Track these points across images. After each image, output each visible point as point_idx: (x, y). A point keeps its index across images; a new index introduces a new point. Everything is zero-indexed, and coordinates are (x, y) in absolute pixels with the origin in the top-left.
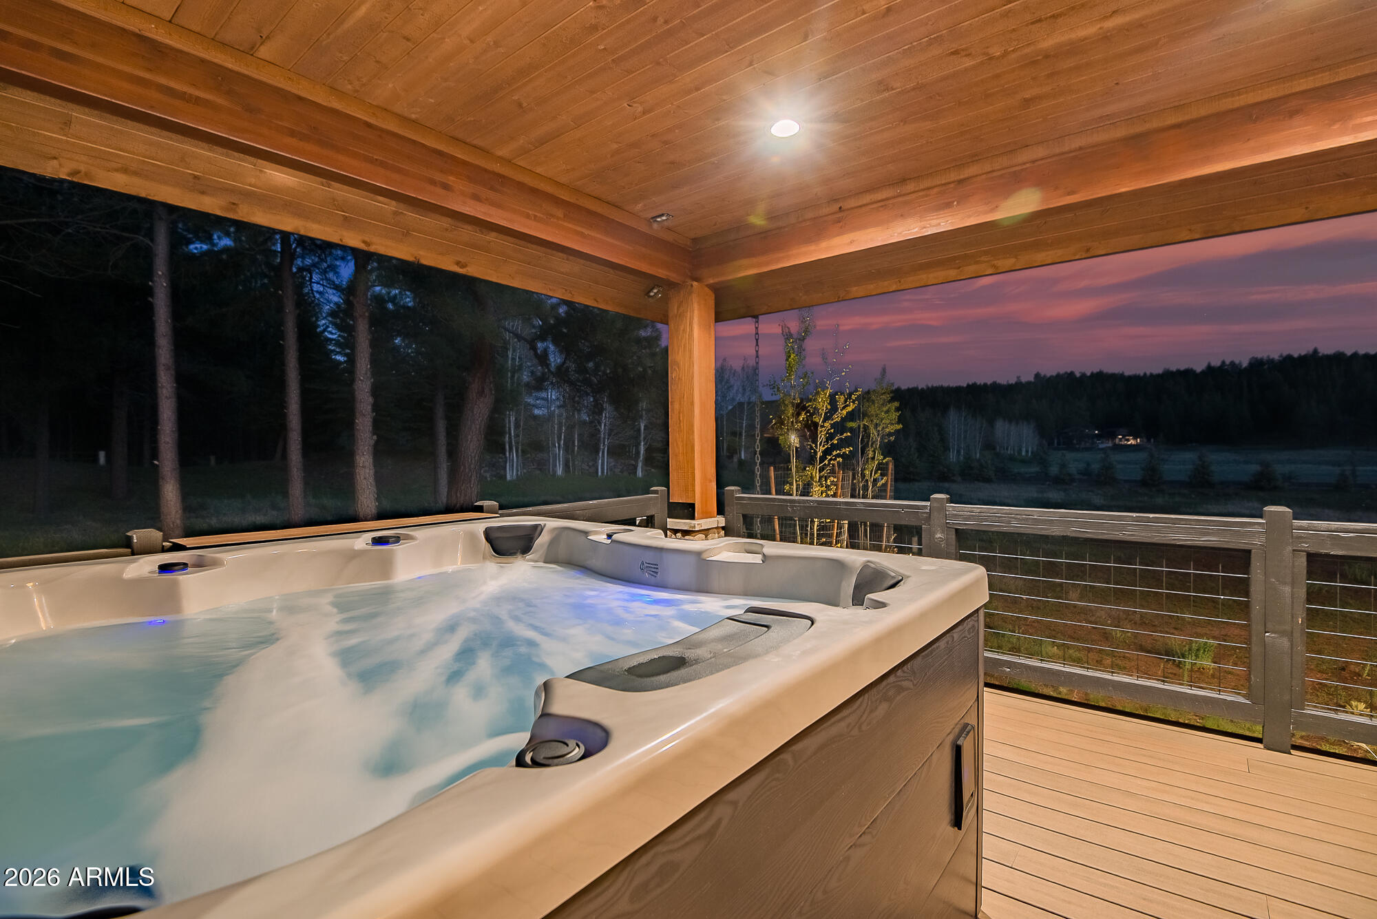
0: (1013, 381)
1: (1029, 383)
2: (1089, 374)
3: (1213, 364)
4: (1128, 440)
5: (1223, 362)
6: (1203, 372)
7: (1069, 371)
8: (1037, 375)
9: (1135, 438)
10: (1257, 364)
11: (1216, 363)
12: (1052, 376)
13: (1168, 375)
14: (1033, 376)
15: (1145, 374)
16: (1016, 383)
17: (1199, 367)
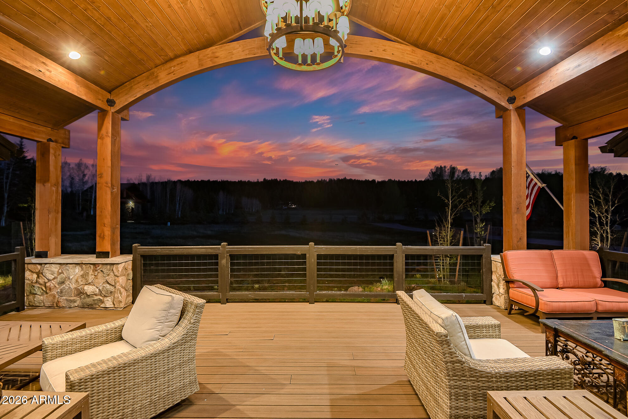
0: (256, 181)
1: (261, 182)
2: (282, 180)
3: (319, 180)
4: (293, 206)
5: (322, 179)
6: (316, 182)
7: (275, 179)
8: (265, 179)
9: (295, 205)
10: (331, 180)
11: (320, 179)
12: (269, 180)
13: (306, 182)
14: (263, 179)
15: (300, 182)
16: (257, 182)
17: (315, 181)
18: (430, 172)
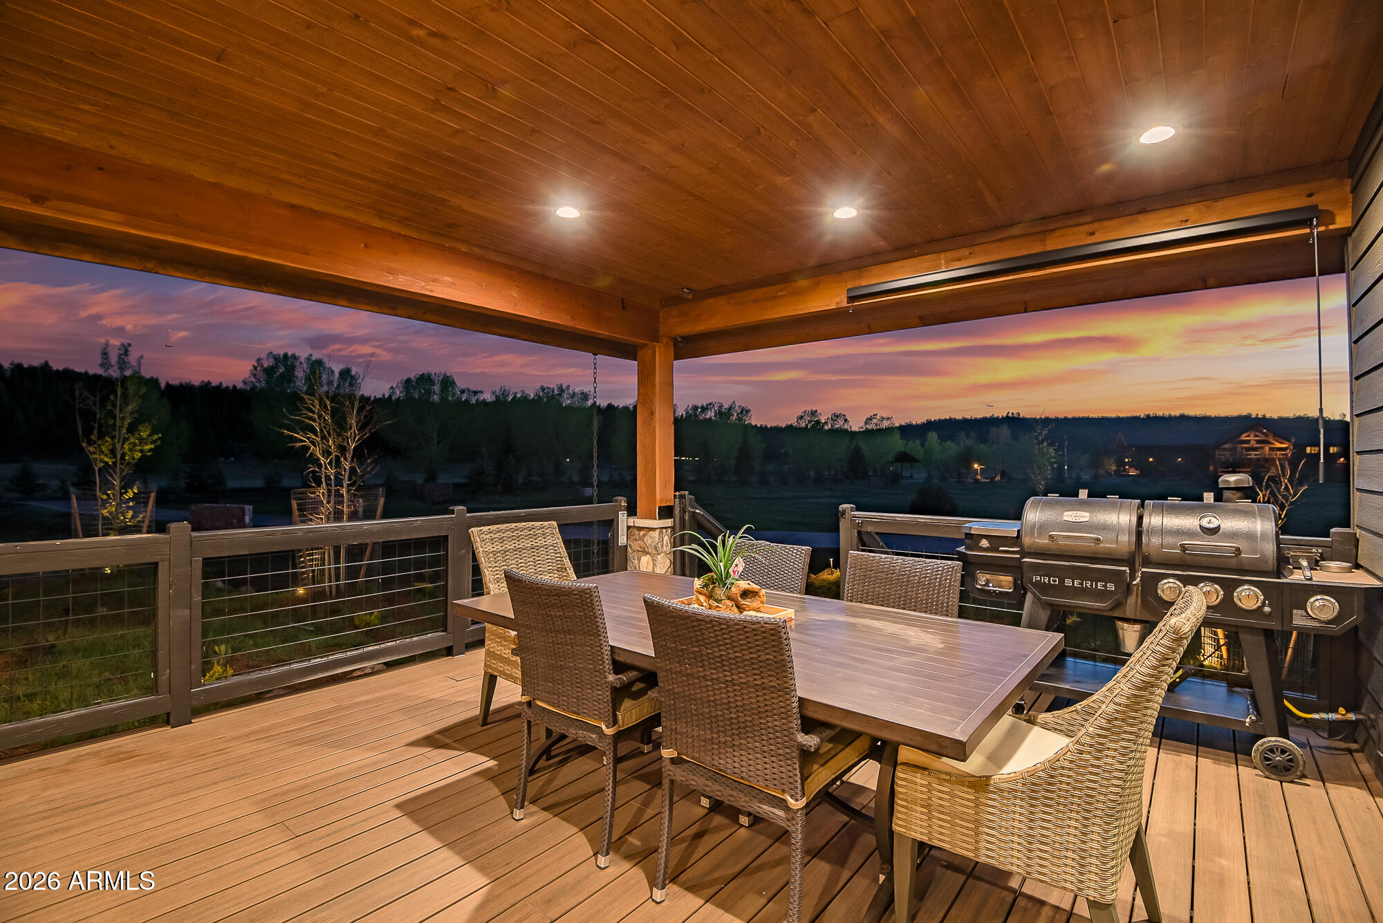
18: (256, 365)
